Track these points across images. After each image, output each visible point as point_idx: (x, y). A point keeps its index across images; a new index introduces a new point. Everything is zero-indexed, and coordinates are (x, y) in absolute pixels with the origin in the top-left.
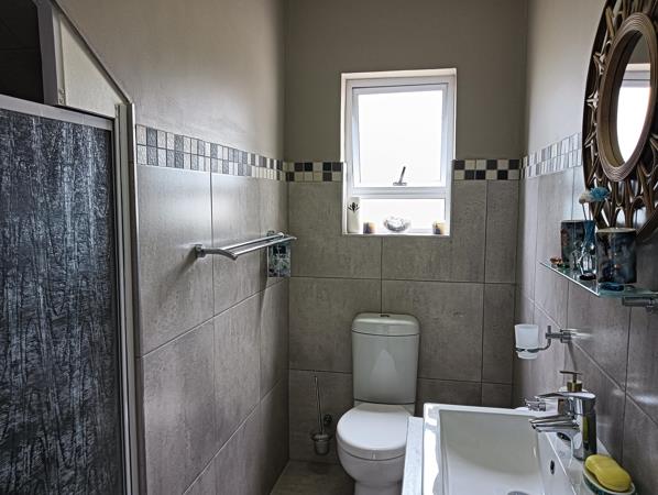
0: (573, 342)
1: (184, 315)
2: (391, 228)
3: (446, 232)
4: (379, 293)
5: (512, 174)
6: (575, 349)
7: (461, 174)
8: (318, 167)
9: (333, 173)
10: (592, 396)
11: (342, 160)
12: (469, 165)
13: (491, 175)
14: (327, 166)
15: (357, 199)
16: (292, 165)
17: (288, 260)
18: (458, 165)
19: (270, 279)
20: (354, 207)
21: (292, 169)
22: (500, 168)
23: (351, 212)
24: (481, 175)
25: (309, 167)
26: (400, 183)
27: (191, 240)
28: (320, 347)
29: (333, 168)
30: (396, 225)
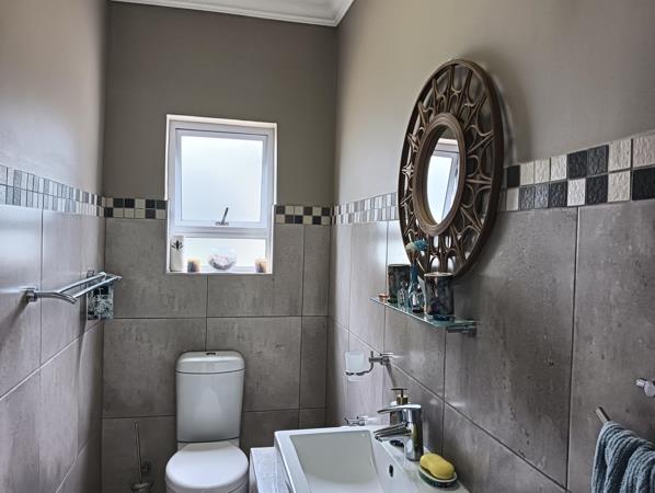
0: (392, 364)
1: (15, 367)
2: (216, 266)
3: (269, 270)
4: (204, 331)
5: (325, 220)
6: (393, 370)
7: (282, 218)
8: (140, 204)
9: (157, 211)
10: (419, 407)
11: (166, 199)
12: (289, 211)
13: (308, 220)
14: (150, 204)
15: (181, 237)
16: (111, 200)
17: (111, 301)
18: (279, 210)
19: (88, 322)
20: (178, 245)
21: (111, 205)
22: (314, 214)
23: (174, 250)
24: (299, 220)
25: (130, 204)
26: (223, 223)
27: (24, 283)
28: (139, 392)
29: (156, 206)
30: (222, 264)
